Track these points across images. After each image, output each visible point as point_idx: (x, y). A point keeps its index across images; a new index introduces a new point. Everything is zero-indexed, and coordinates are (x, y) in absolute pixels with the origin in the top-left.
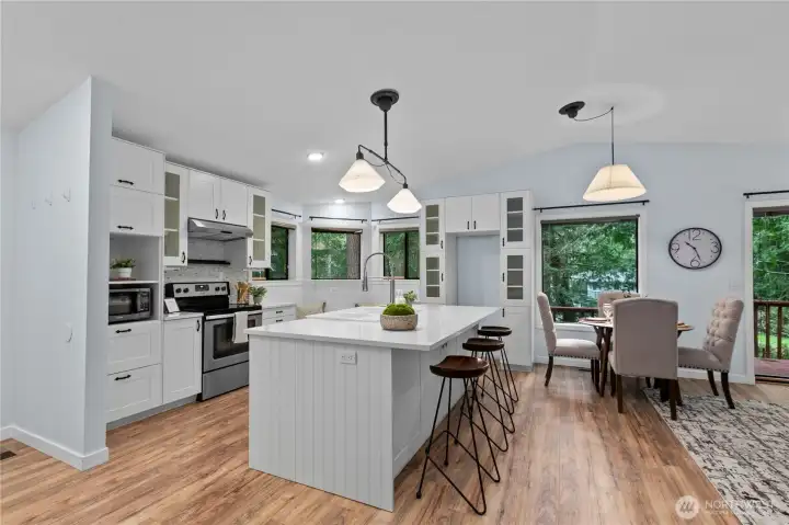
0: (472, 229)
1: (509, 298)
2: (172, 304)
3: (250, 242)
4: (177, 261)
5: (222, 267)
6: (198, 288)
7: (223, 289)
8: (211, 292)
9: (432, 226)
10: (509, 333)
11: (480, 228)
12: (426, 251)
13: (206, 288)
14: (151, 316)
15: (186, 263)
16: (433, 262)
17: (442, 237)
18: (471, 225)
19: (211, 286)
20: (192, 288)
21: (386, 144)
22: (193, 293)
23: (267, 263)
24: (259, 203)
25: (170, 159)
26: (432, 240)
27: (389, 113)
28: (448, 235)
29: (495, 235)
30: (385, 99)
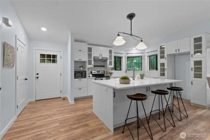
0: (178, 52)
1: (194, 77)
2: (91, 75)
3: (108, 61)
4: (91, 66)
5: (103, 67)
6: (97, 72)
7: (103, 72)
8: (100, 73)
9: (162, 52)
10: (182, 90)
11: (181, 51)
12: (160, 61)
13: (99, 72)
14: (86, 77)
15: (93, 67)
16: (163, 65)
17: (166, 56)
18: (177, 51)
19: (100, 72)
20: (96, 72)
21: (131, 30)
22: (96, 73)
23: (113, 66)
24: (110, 52)
25: (88, 44)
26: (162, 57)
27: (132, 20)
28: (168, 55)
29: (188, 53)
30: (131, 16)
